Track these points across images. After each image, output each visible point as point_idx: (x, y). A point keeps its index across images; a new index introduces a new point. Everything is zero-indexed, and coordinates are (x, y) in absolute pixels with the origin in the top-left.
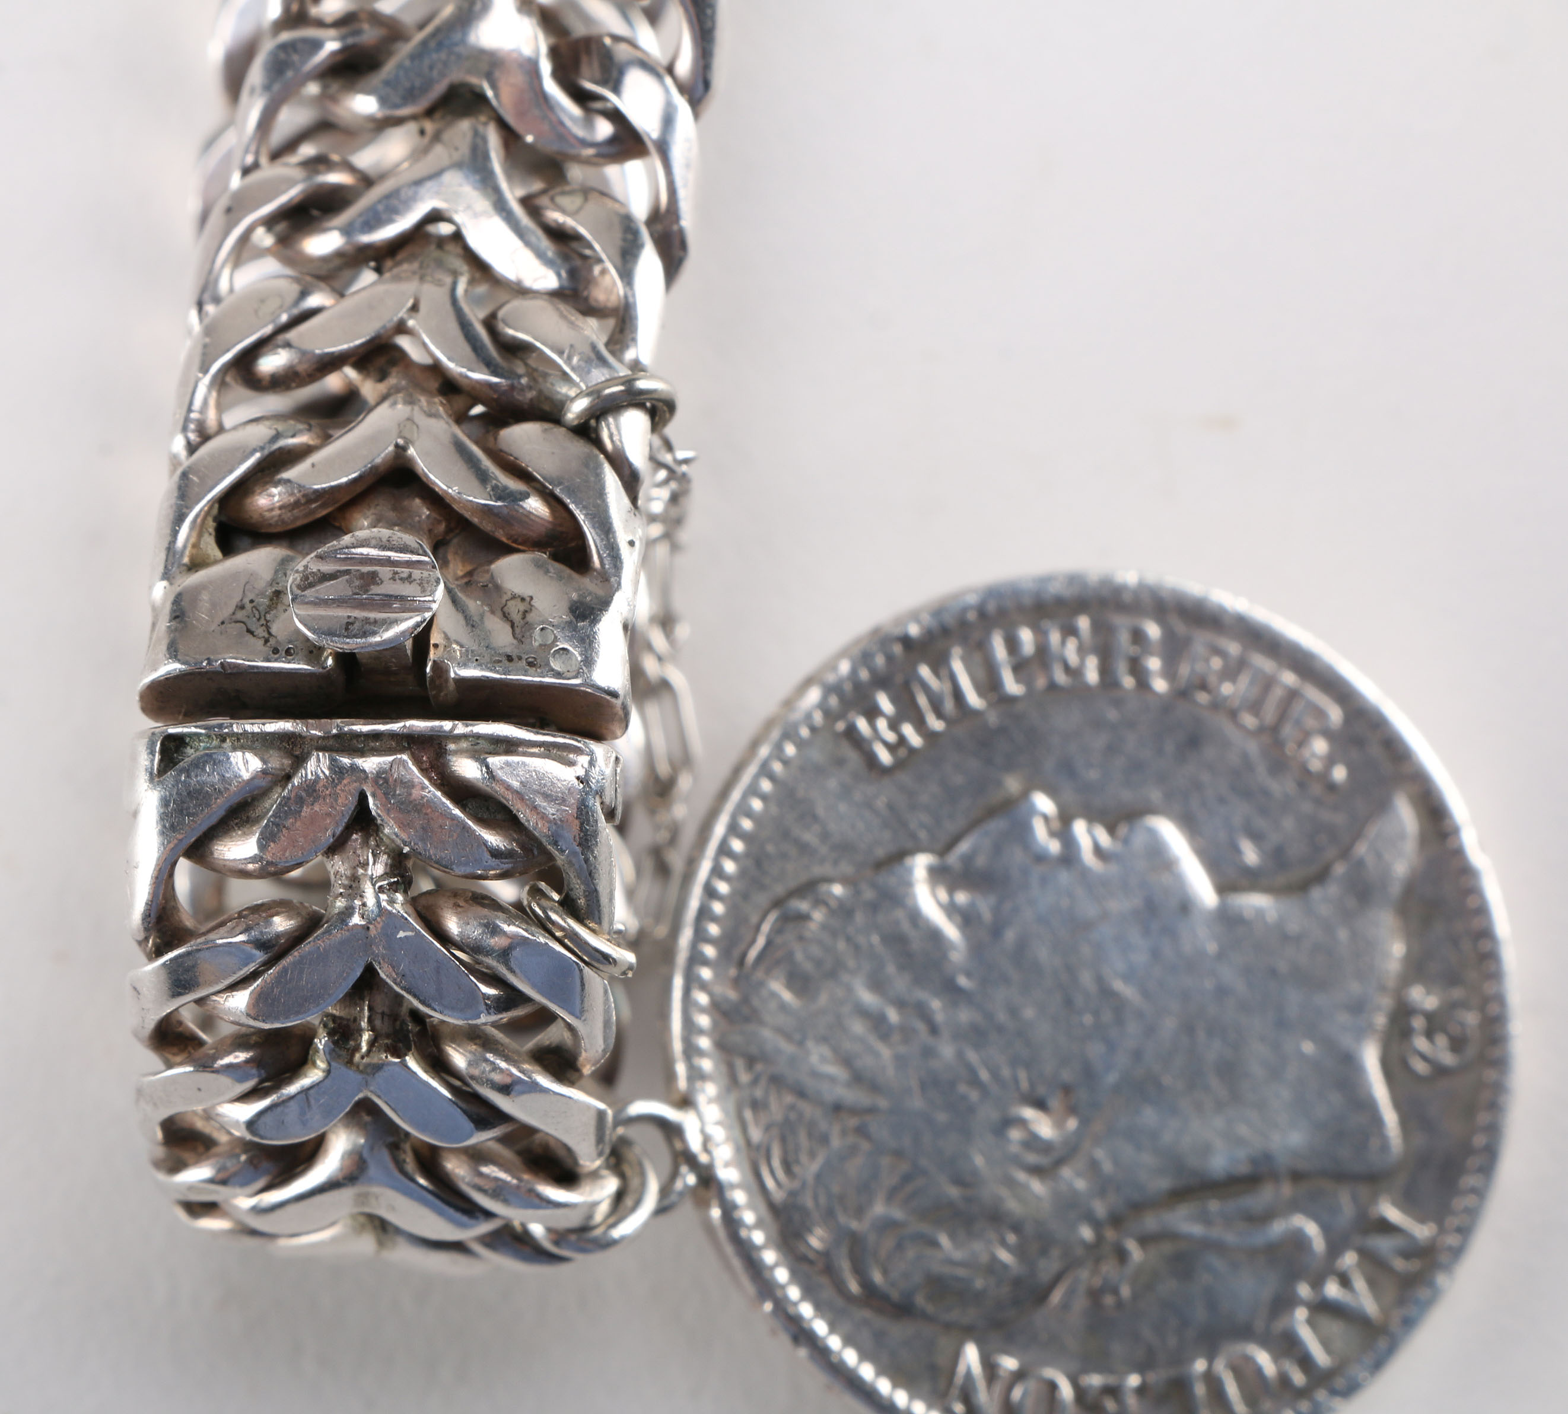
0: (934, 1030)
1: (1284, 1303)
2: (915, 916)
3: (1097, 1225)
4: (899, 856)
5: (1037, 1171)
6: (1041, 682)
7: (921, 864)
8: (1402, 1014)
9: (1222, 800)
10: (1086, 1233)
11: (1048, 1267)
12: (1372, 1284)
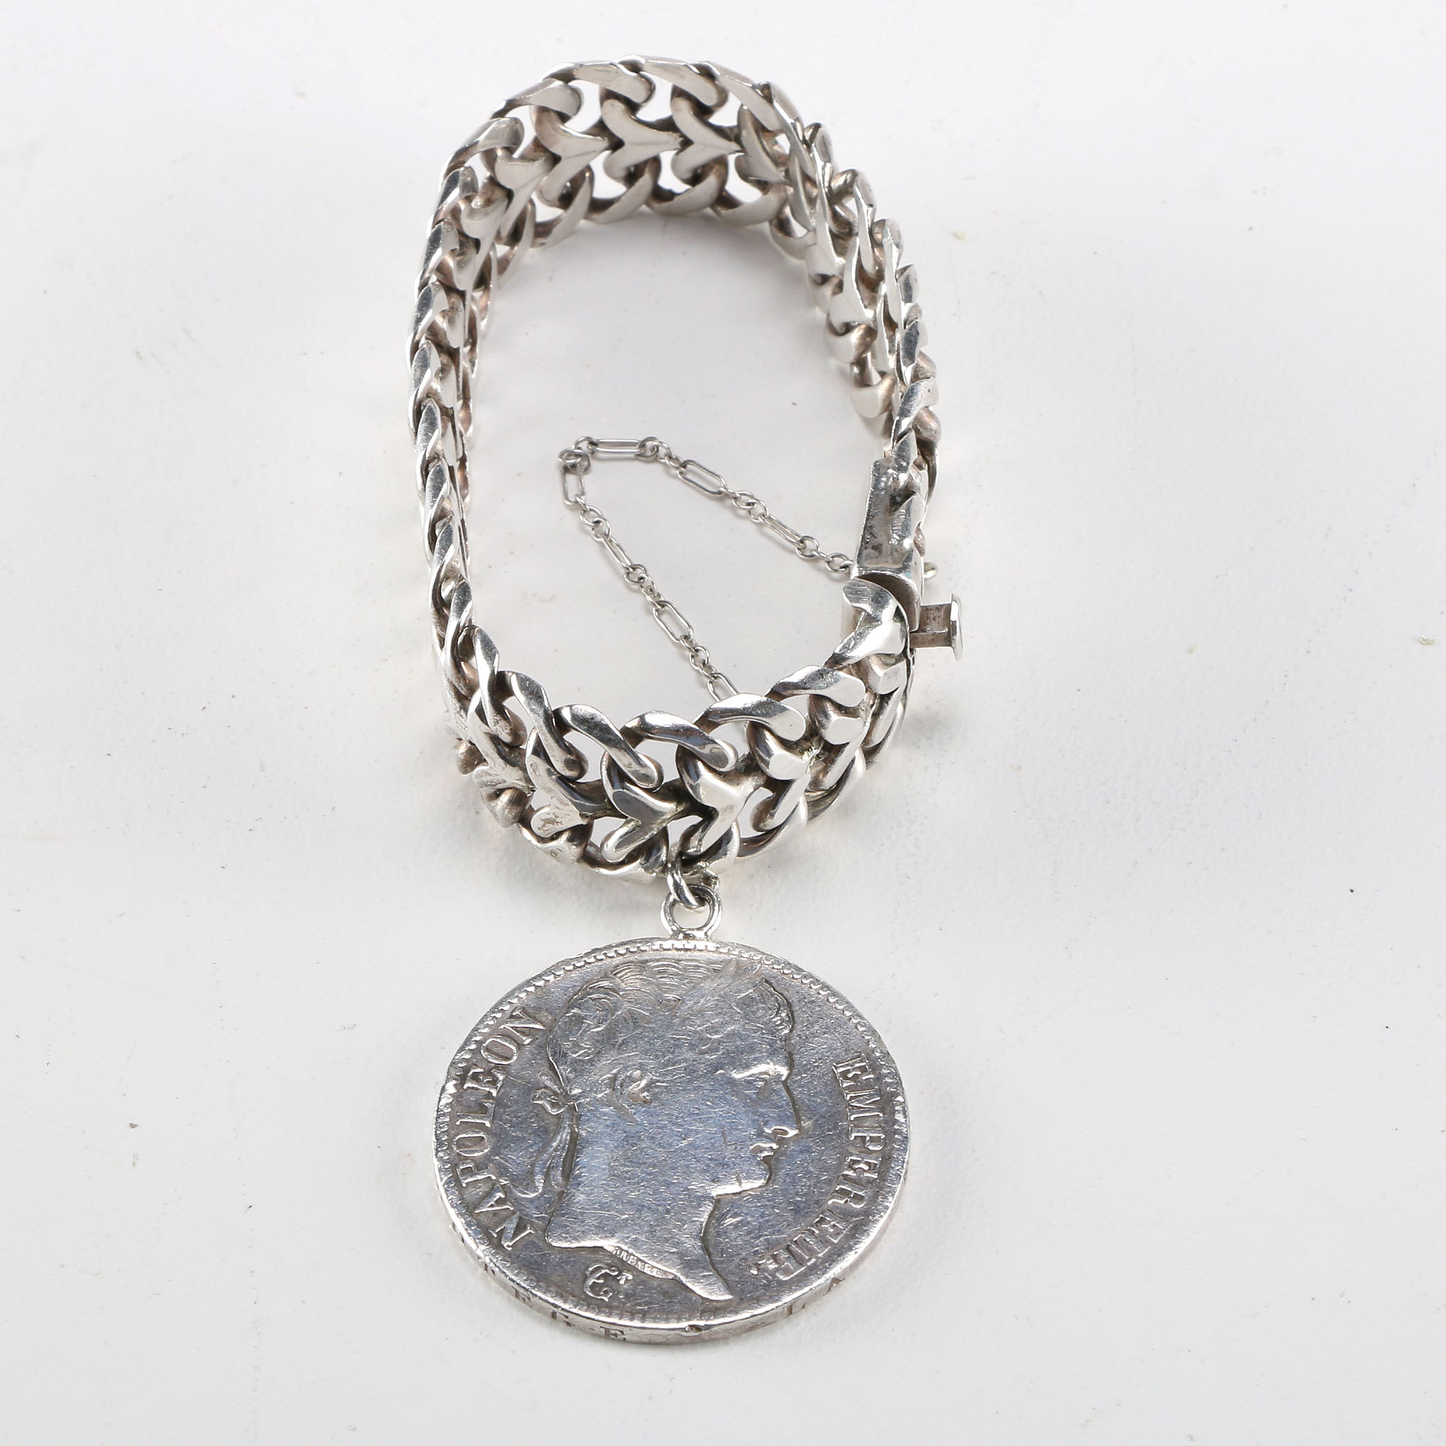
0: (702, 1053)
1: (502, 1171)
2: (759, 1061)
3: (578, 1097)
4: (791, 1064)
5: (615, 1078)
6: (851, 1149)
7: (784, 1071)
8: (622, 1266)
9: (762, 1216)
10: (576, 1091)
11: (564, 1070)
12: (495, 1213)
